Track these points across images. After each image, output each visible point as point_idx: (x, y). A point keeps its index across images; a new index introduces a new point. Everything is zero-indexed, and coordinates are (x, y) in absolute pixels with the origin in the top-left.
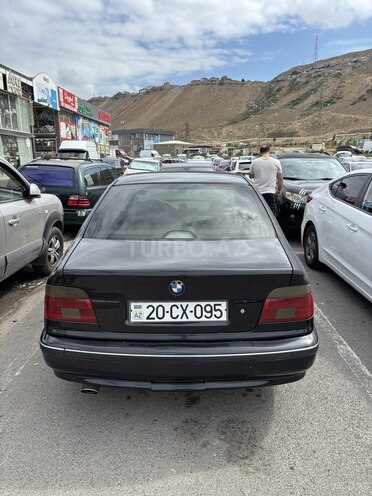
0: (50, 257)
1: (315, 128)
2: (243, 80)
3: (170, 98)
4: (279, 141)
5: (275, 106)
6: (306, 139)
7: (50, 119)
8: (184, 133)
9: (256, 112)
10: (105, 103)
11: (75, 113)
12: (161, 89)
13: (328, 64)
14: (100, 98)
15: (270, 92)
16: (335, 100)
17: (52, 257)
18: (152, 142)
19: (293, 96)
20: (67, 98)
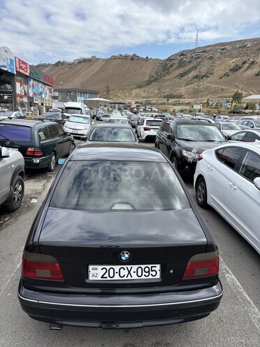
0: (14, 198)
1: (195, 93)
2: (147, 58)
3: (95, 68)
4: (171, 101)
5: (168, 77)
6: (190, 100)
7: (8, 80)
8: (105, 93)
9: (156, 80)
10: (48, 68)
11: (27, 76)
12: (89, 60)
13: (204, 50)
14: (45, 64)
15: (166, 67)
16: (208, 75)
17: (16, 198)
18: (83, 99)
19: (181, 71)
20: (22, 65)
